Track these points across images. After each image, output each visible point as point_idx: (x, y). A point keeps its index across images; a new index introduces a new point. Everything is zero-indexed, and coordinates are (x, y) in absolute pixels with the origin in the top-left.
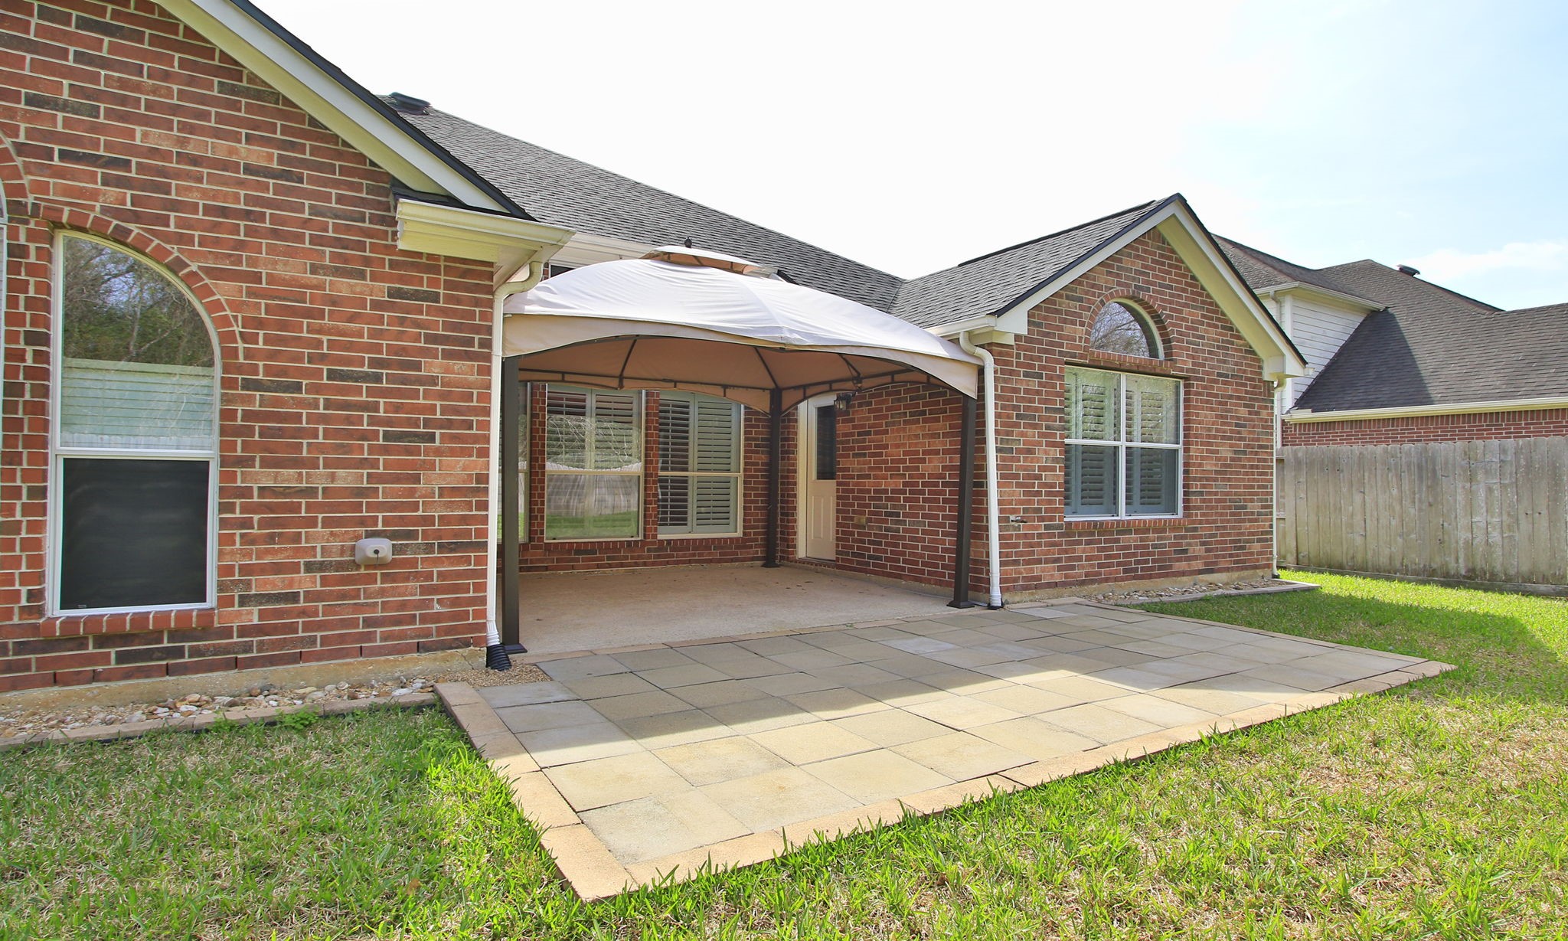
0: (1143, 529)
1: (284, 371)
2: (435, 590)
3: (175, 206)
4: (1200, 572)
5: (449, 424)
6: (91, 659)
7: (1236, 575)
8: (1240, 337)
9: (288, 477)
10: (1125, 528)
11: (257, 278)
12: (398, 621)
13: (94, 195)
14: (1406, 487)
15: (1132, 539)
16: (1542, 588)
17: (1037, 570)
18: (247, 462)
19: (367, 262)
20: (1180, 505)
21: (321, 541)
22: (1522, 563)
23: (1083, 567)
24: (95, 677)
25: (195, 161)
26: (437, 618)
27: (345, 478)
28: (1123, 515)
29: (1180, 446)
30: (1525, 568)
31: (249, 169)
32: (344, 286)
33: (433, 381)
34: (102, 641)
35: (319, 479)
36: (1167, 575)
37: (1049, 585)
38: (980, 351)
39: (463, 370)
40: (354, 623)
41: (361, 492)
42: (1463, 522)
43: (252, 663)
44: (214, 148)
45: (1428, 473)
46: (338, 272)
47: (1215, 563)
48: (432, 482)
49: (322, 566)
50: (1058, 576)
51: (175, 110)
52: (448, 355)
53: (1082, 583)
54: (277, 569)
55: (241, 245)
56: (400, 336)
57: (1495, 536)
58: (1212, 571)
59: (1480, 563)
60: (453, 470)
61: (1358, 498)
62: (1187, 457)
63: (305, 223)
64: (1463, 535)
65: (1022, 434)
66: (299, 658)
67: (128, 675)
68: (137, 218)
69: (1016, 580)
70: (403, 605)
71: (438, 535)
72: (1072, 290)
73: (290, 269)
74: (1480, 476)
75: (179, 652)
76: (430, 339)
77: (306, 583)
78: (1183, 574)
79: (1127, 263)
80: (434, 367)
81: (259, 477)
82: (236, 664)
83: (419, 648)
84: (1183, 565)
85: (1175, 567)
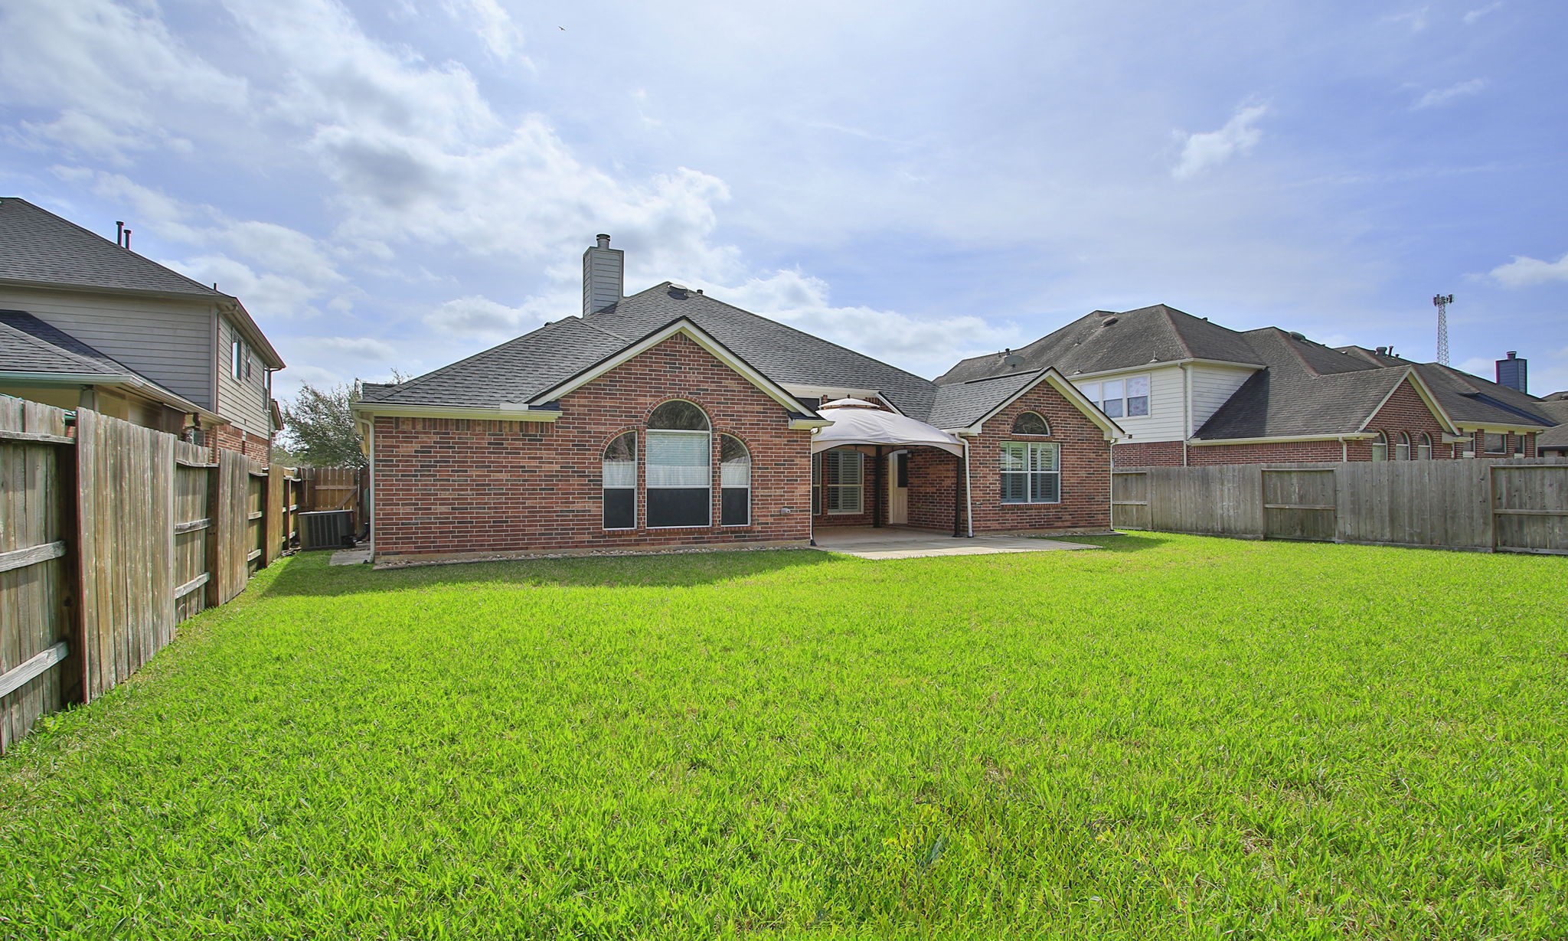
0: (1039, 508)
1: (765, 464)
2: (798, 523)
3: (743, 424)
4: (1069, 527)
5: (801, 476)
6: (729, 537)
7: (1089, 529)
8: (1091, 422)
9: (766, 492)
10: (1030, 508)
11: (759, 441)
12: (790, 531)
13: (728, 424)
14: (1197, 488)
15: (1033, 512)
16: (1249, 536)
17: (989, 524)
18: (758, 488)
19: (782, 433)
20: (1059, 498)
21: (774, 509)
22: (1241, 526)
23: (1009, 523)
24: (730, 541)
25: (746, 412)
26: (799, 531)
27: (779, 492)
28: (1030, 502)
29: (1059, 472)
30: (1243, 527)
31: (757, 412)
32: (777, 440)
33: (797, 464)
34: (732, 532)
35: (772, 492)
36: (1051, 528)
37: (994, 530)
38: (963, 440)
39: (803, 459)
40: (780, 531)
41: (782, 496)
42: (1219, 505)
43: (760, 540)
44: (749, 408)
45: (1205, 480)
46: (776, 437)
48: (798, 493)
49: (773, 516)
50: (998, 527)
51: (742, 400)
52: (801, 457)
53: (1010, 530)
54: (764, 516)
55: (756, 432)
56: (790, 453)
57: (1231, 512)
58: (1075, 527)
59: (1226, 526)
60: (802, 489)
61: (1178, 493)
62: (1062, 477)
63: (769, 425)
64: (1220, 512)
65: (982, 470)
66: (769, 540)
67: (736, 541)
68: (736, 428)
69: (979, 527)
70: (791, 527)
71: (799, 507)
73: (766, 437)
74: (1226, 483)
75: (745, 536)
76: (797, 453)
77: (770, 520)
78: (1060, 527)
79: (1030, 396)
80: (797, 461)
81: (760, 492)
82: (756, 540)
83: (795, 539)
84: (1060, 524)
85: (1056, 524)
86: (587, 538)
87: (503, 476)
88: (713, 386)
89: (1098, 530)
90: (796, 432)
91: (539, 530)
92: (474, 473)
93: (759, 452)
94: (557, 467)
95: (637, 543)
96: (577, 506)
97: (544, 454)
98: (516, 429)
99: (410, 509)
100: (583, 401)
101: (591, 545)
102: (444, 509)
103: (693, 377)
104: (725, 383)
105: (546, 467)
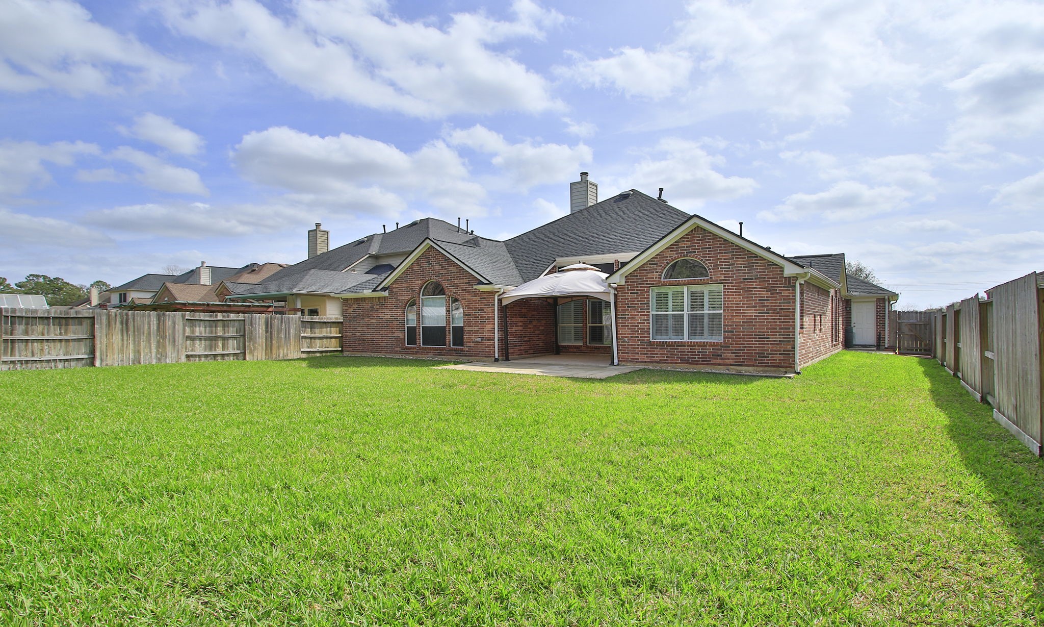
1: (469, 313)
2: (487, 347)
4: (731, 365)
5: (488, 319)
6: (453, 353)
9: (470, 329)
11: (466, 299)
12: (482, 352)
17: (636, 356)
18: (467, 326)
19: (477, 294)
20: (723, 336)
21: (474, 338)
23: (658, 357)
24: (453, 356)
25: (460, 283)
26: (486, 352)
27: (476, 329)
28: (685, 339)
29: (722, 312)
31: (465, 283)
32: (475, 298)
33: (485, 312)
34: (454, 350)
36: (708, 364)
39: (489, 310)
40: (477, 352)
41: (478, 331)
43: (467, 356)
46: (474, 296)
47: (744, 362)
48: (486, 329)
49: (474, 342)
50: (646, 359)
52: (487, 307)
54: (469, 342)
56: (481, 305)
58: (741, 365)
60: (489, 327)
62: (724, 317)
65: (630, 312)
66: (471, 356)
67: (456, 356)
68: (455, 293)
69: (628, 359)
70: (483, 349)
71: (487, 338)
72: (652, 261)
73: (470, 297)
75: (460, 353)
76: (485, 305)
77: (472, 345)
80: (486, 310)
81: (467, 328)
83: (485, 357)
84: (719, 361)
85: (713, 361)
86: (399, 349)
87: (373, 321)
88: (445, 271)
89: (775, 371)
90: (484, 293)
91: (384, 345)
92: (366, 319)
93: (466, 306)
94: (389, 316)
95: (416, 353)
96: (395, 335)
97: (385, 310)
98: (377, 300)
99: (350, 334)
100: (397, 286)
101: (400, 353)
102: (359, 334)
103: (437, 268)
104: (451, 268)
105: (386, 317)
